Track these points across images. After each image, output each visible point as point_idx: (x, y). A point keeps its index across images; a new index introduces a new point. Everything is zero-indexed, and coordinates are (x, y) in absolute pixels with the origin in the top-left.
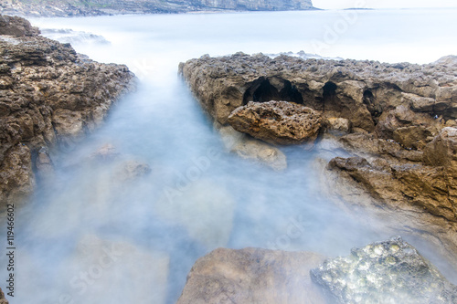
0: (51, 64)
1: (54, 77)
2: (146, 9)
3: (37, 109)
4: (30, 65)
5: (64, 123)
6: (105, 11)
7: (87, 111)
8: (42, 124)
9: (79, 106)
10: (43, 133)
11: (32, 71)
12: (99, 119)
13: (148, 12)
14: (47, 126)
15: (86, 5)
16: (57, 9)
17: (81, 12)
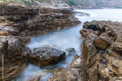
0: (61, 19)
1: (60, 21)
2: (115, 7)
3: (53, 25)
4: (57, 19)
5: (58, 28)
6: (102, 8)
7: (62, 27)
8: (53, 27)
9: (62, 26)
10: (53, 29)
11: (57, 20)
12: (64, 29)
13: (115, 8)
14: (54, 28)
15: (97, 6)
16: (89, 7)
17: (95, 8)
